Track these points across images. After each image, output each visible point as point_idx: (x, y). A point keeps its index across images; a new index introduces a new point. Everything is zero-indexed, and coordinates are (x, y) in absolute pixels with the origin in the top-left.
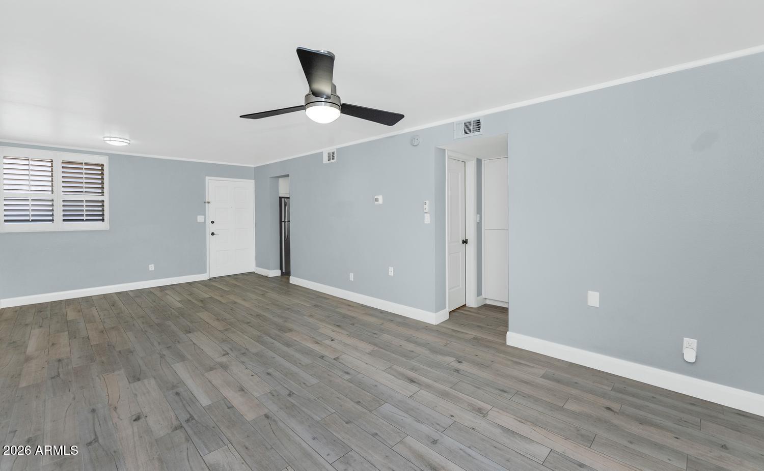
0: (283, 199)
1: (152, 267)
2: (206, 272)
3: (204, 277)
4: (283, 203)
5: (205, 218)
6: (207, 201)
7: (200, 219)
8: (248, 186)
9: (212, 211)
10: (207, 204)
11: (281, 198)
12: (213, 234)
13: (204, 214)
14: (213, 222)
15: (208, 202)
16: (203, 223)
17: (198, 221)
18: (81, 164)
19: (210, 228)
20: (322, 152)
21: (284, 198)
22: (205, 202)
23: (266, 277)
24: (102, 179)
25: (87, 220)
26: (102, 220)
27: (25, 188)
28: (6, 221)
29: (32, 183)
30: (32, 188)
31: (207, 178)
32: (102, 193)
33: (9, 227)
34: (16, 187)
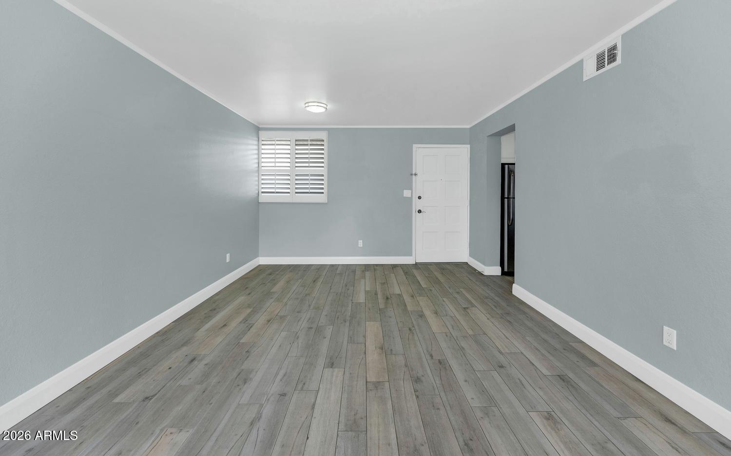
0: (507, 166)
1: (361, 243)
2: (411, 255)
3: (409, 261)
4: (507, 172)
5: (412, 193)
6: (414, 173)
7: (407, 193)
8: (462, 153)
9: (418, 184)
10: (414, 176)
11: (503, 165)
12: (420, 211)
13: (411, 188)
14: (420, 198)
15: (416, 175)
16: (409, 198)
17: (405, 196)
18: (307, 140)
19: (417, 205)
20: (582, 61)
21: (508, 164)
22: (412, 175)
23: (481, 274)
24: (323, 154)
25: (311, 193)
26: (323, 193)
27: (273, 164)
28: (262, 192)
29: (277, 160)
30: (277, 164)
31: (415, 146)
32: (323, 167)
33: (264, 198)
34: (267, 164)
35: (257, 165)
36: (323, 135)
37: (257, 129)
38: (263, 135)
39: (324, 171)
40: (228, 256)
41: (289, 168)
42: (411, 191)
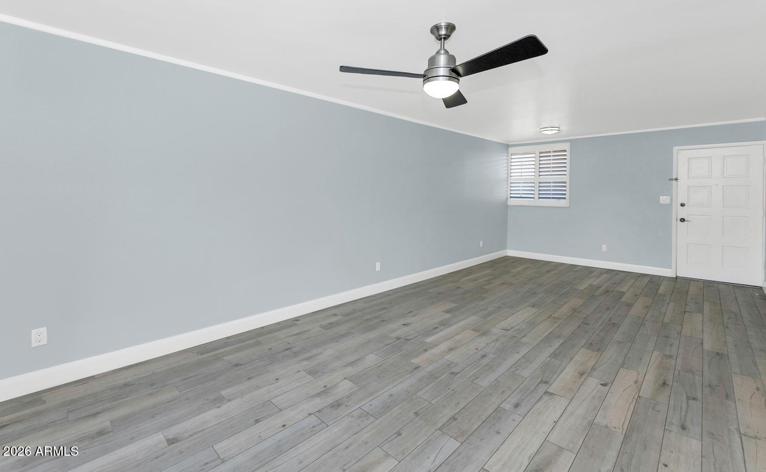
1: (604, 248)
2: (670, 268)
3: (668, 273)
5: (671, 199)
6: (674, 177)
7: (664, 199)
9: (681, 192)
10: (674, 182)
12: (683, 220)
13: (670, 194)
14: (683, 205)
15: (676, 179)
16: (668, 205)
17: (661, 202)
18: (550, 152)
19: (679, 213)
22: (671, 179)
24: (565, 163)
25: (553, 198)
26: (565, 198)
27: (520, 174)
28: (511, 197)
29: (523, 171)
30: (523, 174)
31: (675, 149)
32: (565, 175)
33: (512, 202)
34: (516, 174)
35: (506, 176)
36: (566, 146)
37: (507, 146)
38: (511, 150)
39: (566, 178)
40: (481, 242)
41: (534, 177)
42: (669, 197)
